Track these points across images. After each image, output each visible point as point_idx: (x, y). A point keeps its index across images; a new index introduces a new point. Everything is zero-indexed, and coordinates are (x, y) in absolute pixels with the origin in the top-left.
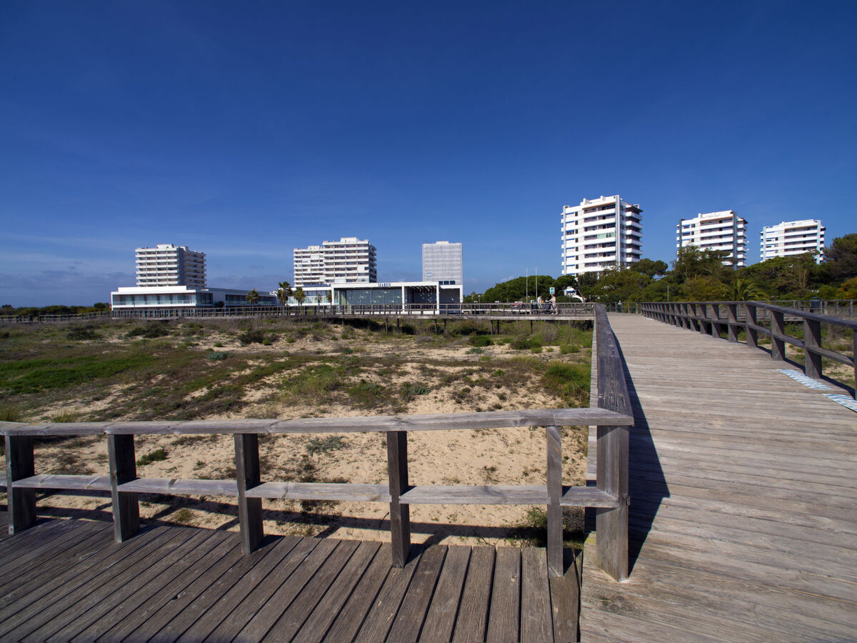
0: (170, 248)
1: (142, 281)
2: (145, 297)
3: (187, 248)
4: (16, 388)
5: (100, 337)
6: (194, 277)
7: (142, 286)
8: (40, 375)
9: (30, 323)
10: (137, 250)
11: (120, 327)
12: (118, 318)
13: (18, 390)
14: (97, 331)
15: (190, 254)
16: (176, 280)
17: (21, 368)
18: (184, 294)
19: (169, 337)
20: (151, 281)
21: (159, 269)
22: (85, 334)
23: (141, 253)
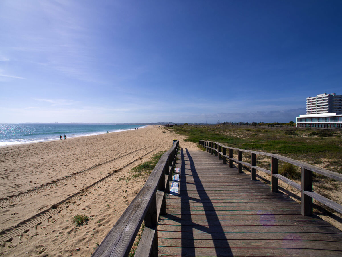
0: (324, 95)
1: (308, 112)
2: (312, 119)
3: (334, 94)
4: (279, 151)
5: (297, 134)
6: (339, 108)
7: (308, 114)
8: (286, 147)
9: (271, 128)
10: (307, 99)
11: (304, 131)
12: (302, 127)
13: (280, 151)
14: (295, 132)
15: (336, 97)
16: (327, 110)
17: (278, 143)
18: (334, 117)
19: (333, 137)
20: (313, 111)
21: (318, 106)
22: (291, 132)
23: (308, 100)
